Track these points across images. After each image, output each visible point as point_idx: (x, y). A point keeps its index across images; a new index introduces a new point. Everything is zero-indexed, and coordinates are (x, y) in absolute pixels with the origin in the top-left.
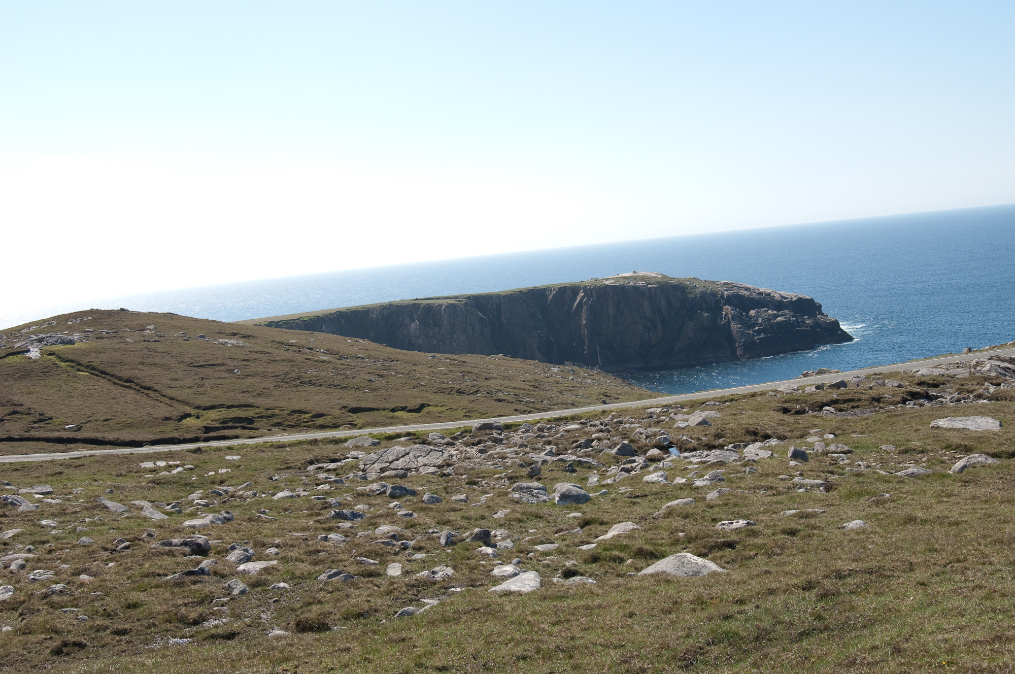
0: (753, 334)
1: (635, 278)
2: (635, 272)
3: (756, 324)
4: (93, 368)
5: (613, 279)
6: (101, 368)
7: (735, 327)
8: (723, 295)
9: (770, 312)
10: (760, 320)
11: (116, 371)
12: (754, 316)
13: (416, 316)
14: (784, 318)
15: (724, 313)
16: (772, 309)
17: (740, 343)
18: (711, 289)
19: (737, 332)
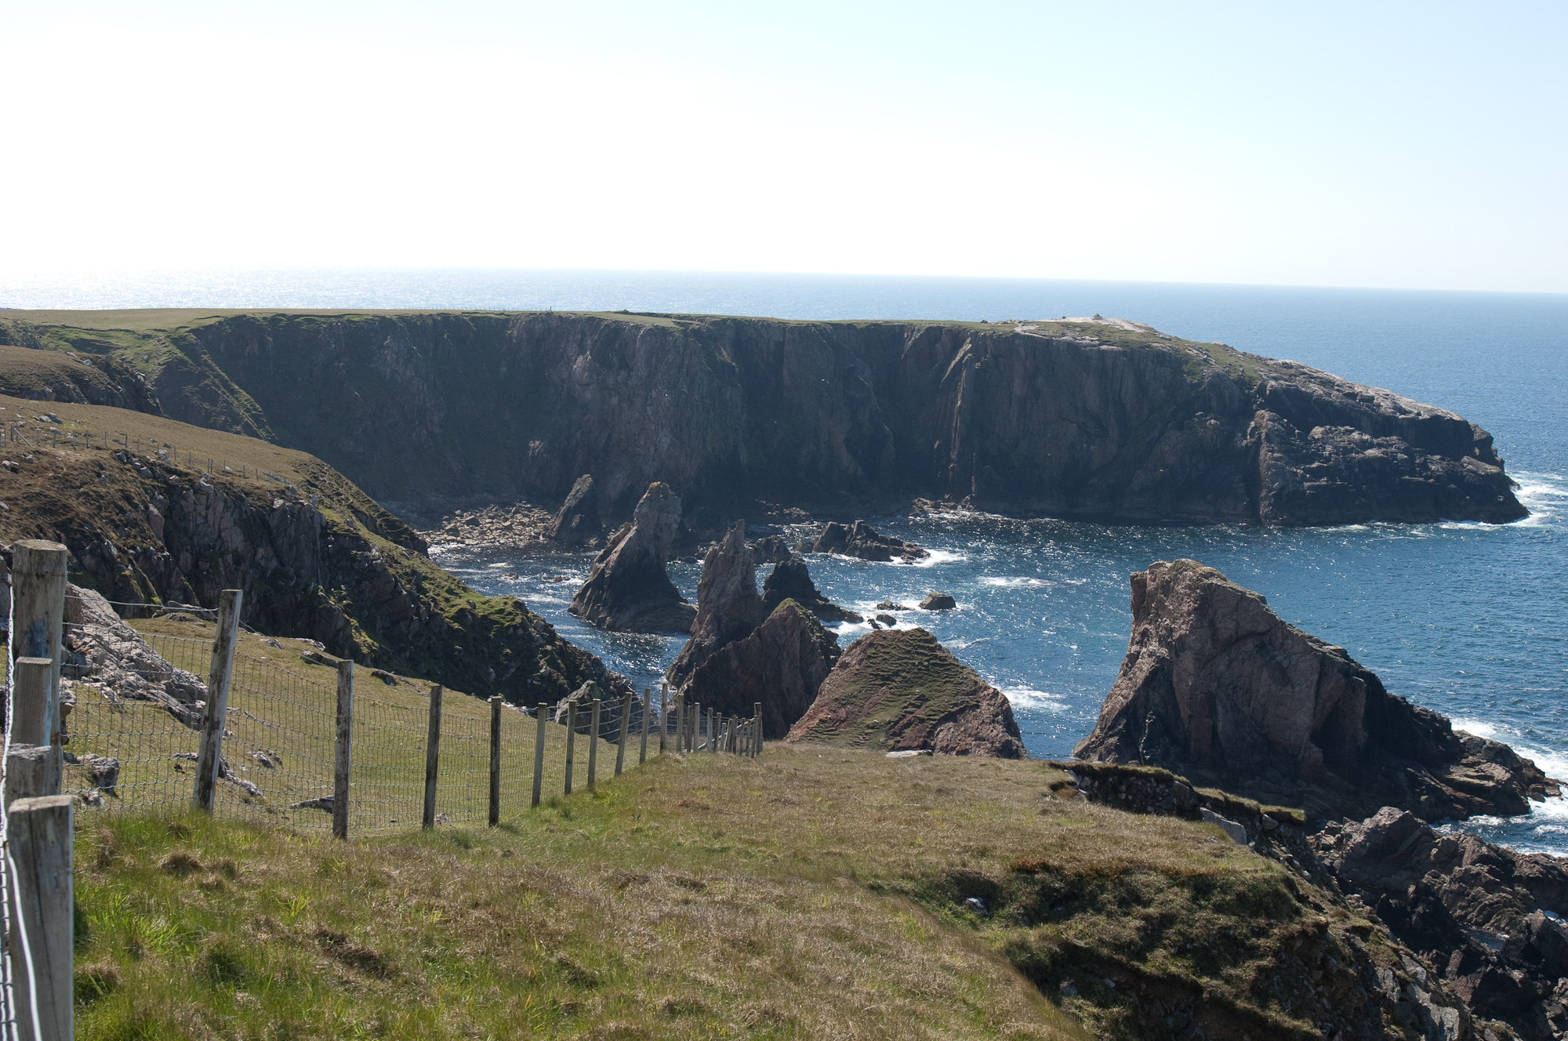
0: (1303, 476)
1: (1086, 329)
2: (1098, 317)
3: (1317, 456)
7: (1267, 456)
8: (1263, 387)
9: (1356, 435)
10: (1329, 448)
12: (1318, 439)
13: (589, 342)
14: (1383, 453)
15: (1253, 424)
16: (1362, 430)
17: (1270, 491)
18: (1243, 371)
19: (1269, 468)
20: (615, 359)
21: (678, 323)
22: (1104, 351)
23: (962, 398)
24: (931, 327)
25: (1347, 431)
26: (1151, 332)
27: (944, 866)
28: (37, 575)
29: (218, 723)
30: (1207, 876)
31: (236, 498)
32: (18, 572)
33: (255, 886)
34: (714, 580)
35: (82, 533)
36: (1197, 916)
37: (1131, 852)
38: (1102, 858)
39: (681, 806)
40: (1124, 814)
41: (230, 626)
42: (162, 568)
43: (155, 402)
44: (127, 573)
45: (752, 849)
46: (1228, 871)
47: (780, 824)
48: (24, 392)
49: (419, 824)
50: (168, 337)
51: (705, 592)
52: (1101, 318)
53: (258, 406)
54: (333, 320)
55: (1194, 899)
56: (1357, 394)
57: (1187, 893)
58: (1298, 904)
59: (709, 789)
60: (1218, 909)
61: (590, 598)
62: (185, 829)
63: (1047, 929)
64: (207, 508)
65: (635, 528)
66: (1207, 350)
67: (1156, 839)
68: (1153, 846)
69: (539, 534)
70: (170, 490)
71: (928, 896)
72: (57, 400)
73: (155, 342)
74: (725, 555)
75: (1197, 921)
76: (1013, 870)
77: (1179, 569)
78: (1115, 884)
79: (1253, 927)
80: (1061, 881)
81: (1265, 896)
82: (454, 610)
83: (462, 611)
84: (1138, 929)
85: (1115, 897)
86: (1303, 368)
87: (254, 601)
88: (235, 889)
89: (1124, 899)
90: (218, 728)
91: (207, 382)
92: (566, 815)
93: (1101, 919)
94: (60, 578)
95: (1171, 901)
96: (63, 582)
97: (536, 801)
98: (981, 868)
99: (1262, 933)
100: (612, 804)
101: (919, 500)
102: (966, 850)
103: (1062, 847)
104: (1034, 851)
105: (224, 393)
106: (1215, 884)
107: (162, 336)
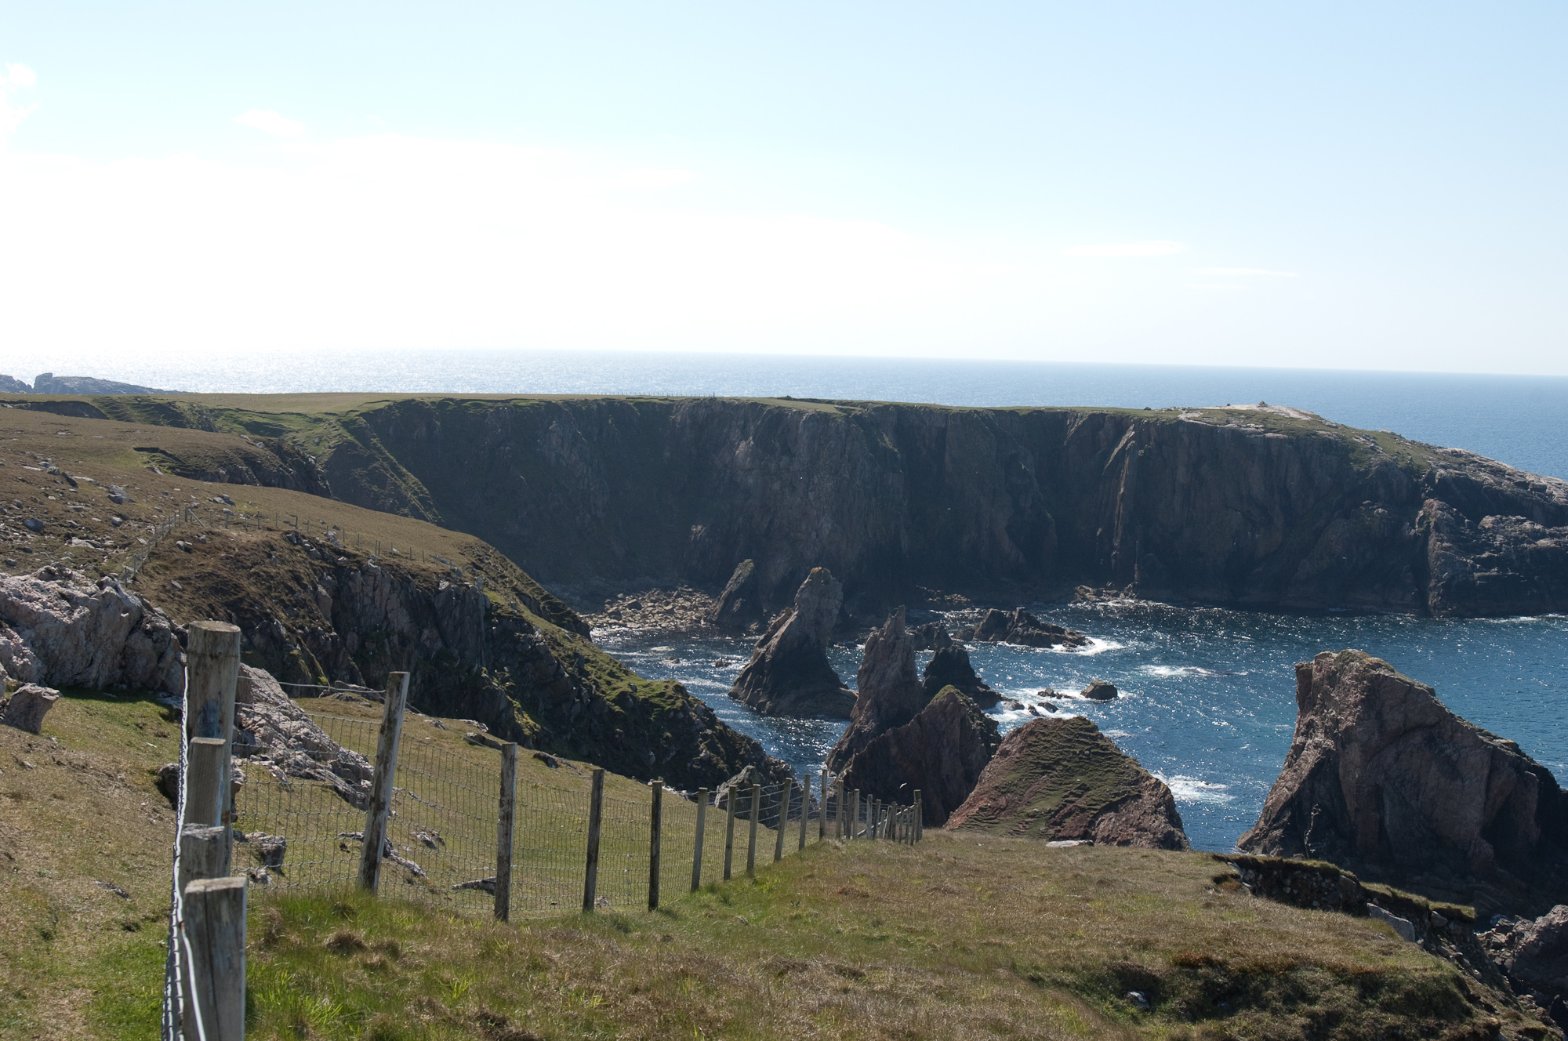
0: (1473, 566)
1: (1251, 416)
2: (1263, 404)
3: (1487, 546)
5: (1202, 410)
7: (1436, 545)
8: (1432, 475)
9: (1527, 525)
10: (1500, 538)
12: (1489, 529)
13: (752, 428)
14: (1556, 543)
15: (1421, 513)
16: (1534, 520)
17: (1439, 581)
18: (1411, 460)
19: (1438, 558)
20: (777, 445)
21: (841, 410)
22: (1269, 438)
23: (1125, 485)
24: (1093, 415)
25: (1518, 520)
26: (1317, 420)
27: (1106, 959)
28: (211, 656)
29: (384, 803)
30: (1374, 974)
31: (402, 579)
32: (192, 653)
33: (418, 967)
34: (874, 666)
35: (253, 612)
36: (1364, 1014)
37: (1297, 948)
38: (1267, 953)
39: (841, 893)
40: (1289, 909)
41: (397, 708)
42: (330, 649)
43: (325, 485)
44: (295, 652)
45: (911, 938)
46: (1396, 970)
47: (940, 913)
48: (198, 473)
49: (579, 907)
50: (339, 420)
51: (866, 677)
52: (1266, 406)
53: (425, 489)
54: (500, 404)
55: (1362, 997)
56: (1529, 483)
57: (1354, 991)
58: (1468, 1004)
59: (868, 876)
60: (1387, 1007)
61: (750, 683)
62: (350, 908)
63: (1210, 1025)
64: (374, 590)
65: (796, 613)
66: (1374, 438)
67: (1323, 935)
68: (1319, 942)
69: (700, 618)
70: (339, 571)
71: (1089, 988)
72: (231, 481)
73: (325, 425)
74: (885, 641)
75: (1365, 1019)
76: (1176, 965)
77: (1346, 660)
78: (1280, 980)
79: (1422, 1027)
80: (1225, 976)
81: (1434, 995)
82: (615, 693)
83: (623, 694)
84: (1303, 1027)
85: (1280, 994)
86: (1473, 456)
87: (419, 681)
88: (398, 969)
89: (1289, 995)
90: (383, 809)
91: (376, 465)
92: (725, 901)
93: (1266, 1016)
94: (233, 659)
95: (1337, 998)
96: (236, 663)
97: (695, 886)
98: (1143, 962)
99: (1432, 1033)
100: (771, 890)
101: (1081, 588)
102: (1128, 942)
103: (1226, 941)
104: (1197, 946)
105: (393, 476)
106: (1383, 982)
107: (333, 419)
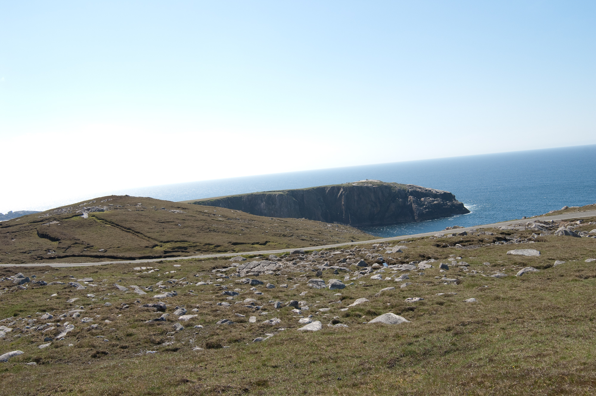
0: (423, 209)
1: (367, 183)
2: (367, 180)
3: (424, 205)
4: (113, 223)
5: (357, 183)
6: (116, 223)
7: (414, 206)
8: (408, 191)
9: (431, 199)
10: (426, 203)
11: (123, 224)
12: (423, 201)
13: (264, 199)
14: (438, 202)
15: (409, 199)
17: (416, 214)
18: (403, 188)
19: (415, 208)
20: (271, 203)
22: (374, 187)
23: (344, 202)
24: (331, 187)
25: (428, 198)
26: (382, 182)
56: (427, 190)
